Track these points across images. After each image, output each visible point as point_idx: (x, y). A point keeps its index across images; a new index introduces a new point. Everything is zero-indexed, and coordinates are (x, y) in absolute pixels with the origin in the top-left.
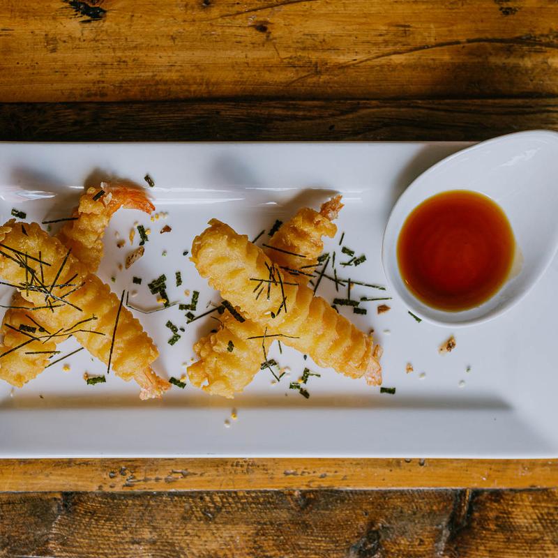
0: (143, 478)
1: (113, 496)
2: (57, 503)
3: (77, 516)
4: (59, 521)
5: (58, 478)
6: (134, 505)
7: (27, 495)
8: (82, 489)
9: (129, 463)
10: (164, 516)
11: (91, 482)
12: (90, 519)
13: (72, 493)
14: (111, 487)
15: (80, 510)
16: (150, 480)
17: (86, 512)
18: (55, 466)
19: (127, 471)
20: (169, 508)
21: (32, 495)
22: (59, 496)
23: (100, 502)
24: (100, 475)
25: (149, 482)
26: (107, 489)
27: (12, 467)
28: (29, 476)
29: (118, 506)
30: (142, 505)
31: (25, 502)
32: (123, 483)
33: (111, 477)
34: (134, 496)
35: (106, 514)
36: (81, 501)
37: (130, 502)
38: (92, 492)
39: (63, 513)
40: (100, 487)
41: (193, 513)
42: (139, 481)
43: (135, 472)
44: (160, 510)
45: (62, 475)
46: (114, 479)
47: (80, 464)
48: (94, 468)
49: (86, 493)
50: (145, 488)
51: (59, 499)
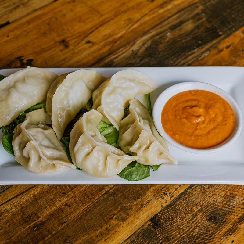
0: (174, 190)
1: (170, 205)
2: (151, 226)
3: (164, 224)
4: (158, 232)
5: (143, 216)
6: (181, 202)
7: (137, 232)
8: (156, 213)
9: (165, 188)
10: (195, 197)
11: (157, 207)
12: (169, 221)
13: (154, 217)
14: (166, 203)
15: (162, 221)
16: (177, 188)
17: (165, 220)
18: (138, 212)
19: (166, 192)
20: (194, 193)
21: (139, 231)
22: (150, 223)
23: (167, 212)
24: (157, 201)
25: (178, 189)
26: (165, 205)
27: (121, 226)
28: (131, 225)
29: (175, 208)
30: (184, 200)
31: (138, 236)
32: (169, 198)
33: (163, 199)
34: (177, 199)
35: (174, 214)
36: (160, 217)
37: (178, 202)
38: (161, 211)
39: (157, 228)
40: (162, 206)
41: (204, 188)
42: (174, 192)
43: (170, 190)
44: (192, 196)
45: (143, 213)
46: (164, 199)
47: (147, 204)
48: (153, 201)
49: (159, 213)
50: (179, 193)
51: (151, 224)
